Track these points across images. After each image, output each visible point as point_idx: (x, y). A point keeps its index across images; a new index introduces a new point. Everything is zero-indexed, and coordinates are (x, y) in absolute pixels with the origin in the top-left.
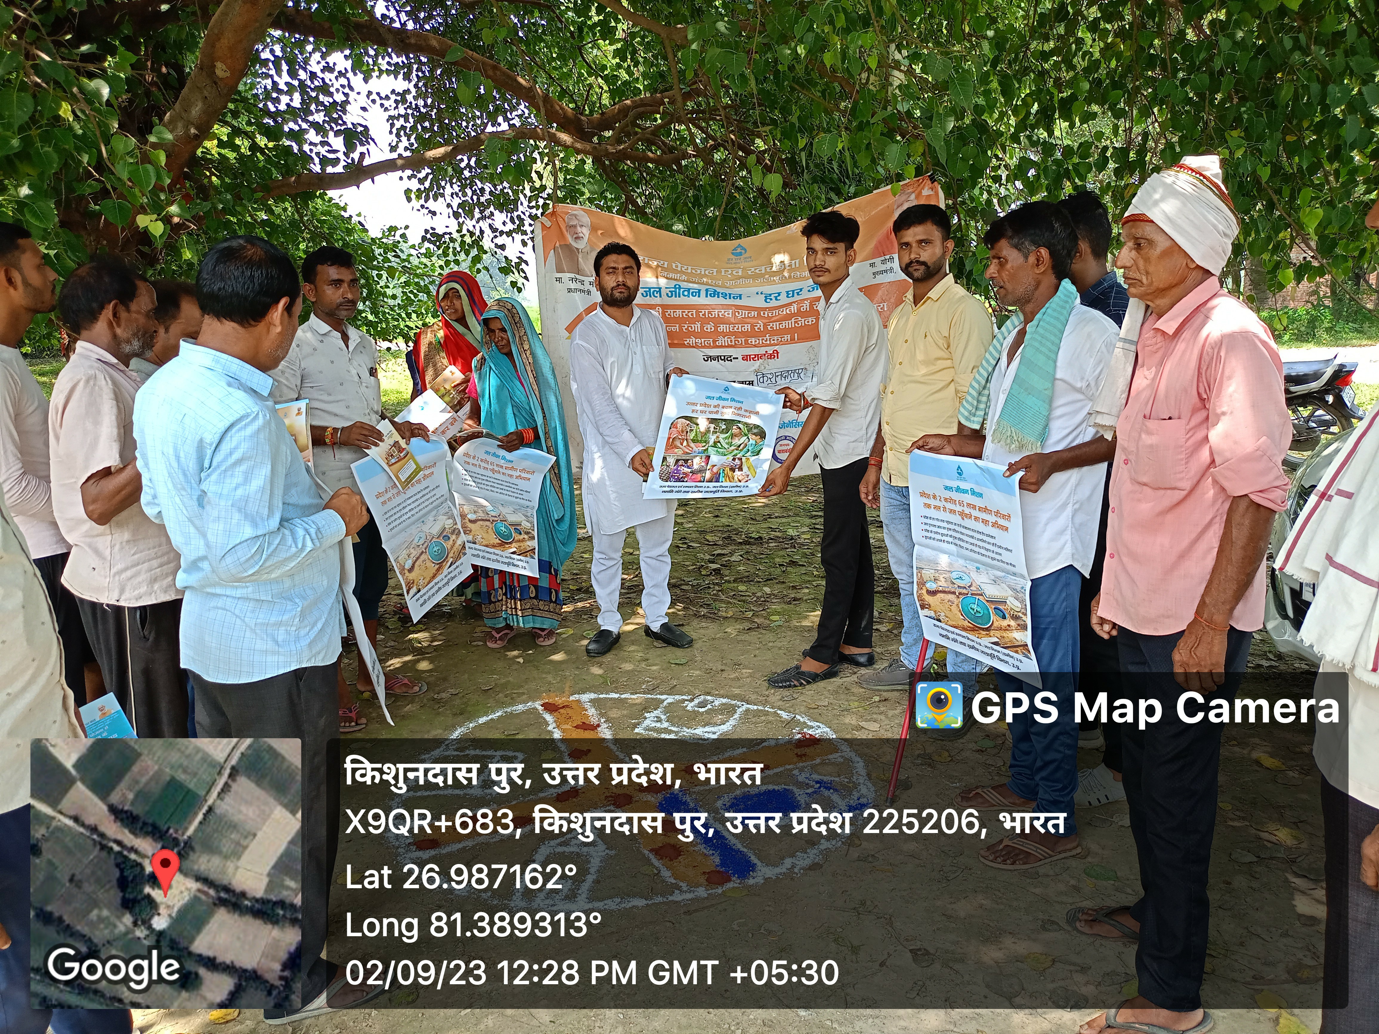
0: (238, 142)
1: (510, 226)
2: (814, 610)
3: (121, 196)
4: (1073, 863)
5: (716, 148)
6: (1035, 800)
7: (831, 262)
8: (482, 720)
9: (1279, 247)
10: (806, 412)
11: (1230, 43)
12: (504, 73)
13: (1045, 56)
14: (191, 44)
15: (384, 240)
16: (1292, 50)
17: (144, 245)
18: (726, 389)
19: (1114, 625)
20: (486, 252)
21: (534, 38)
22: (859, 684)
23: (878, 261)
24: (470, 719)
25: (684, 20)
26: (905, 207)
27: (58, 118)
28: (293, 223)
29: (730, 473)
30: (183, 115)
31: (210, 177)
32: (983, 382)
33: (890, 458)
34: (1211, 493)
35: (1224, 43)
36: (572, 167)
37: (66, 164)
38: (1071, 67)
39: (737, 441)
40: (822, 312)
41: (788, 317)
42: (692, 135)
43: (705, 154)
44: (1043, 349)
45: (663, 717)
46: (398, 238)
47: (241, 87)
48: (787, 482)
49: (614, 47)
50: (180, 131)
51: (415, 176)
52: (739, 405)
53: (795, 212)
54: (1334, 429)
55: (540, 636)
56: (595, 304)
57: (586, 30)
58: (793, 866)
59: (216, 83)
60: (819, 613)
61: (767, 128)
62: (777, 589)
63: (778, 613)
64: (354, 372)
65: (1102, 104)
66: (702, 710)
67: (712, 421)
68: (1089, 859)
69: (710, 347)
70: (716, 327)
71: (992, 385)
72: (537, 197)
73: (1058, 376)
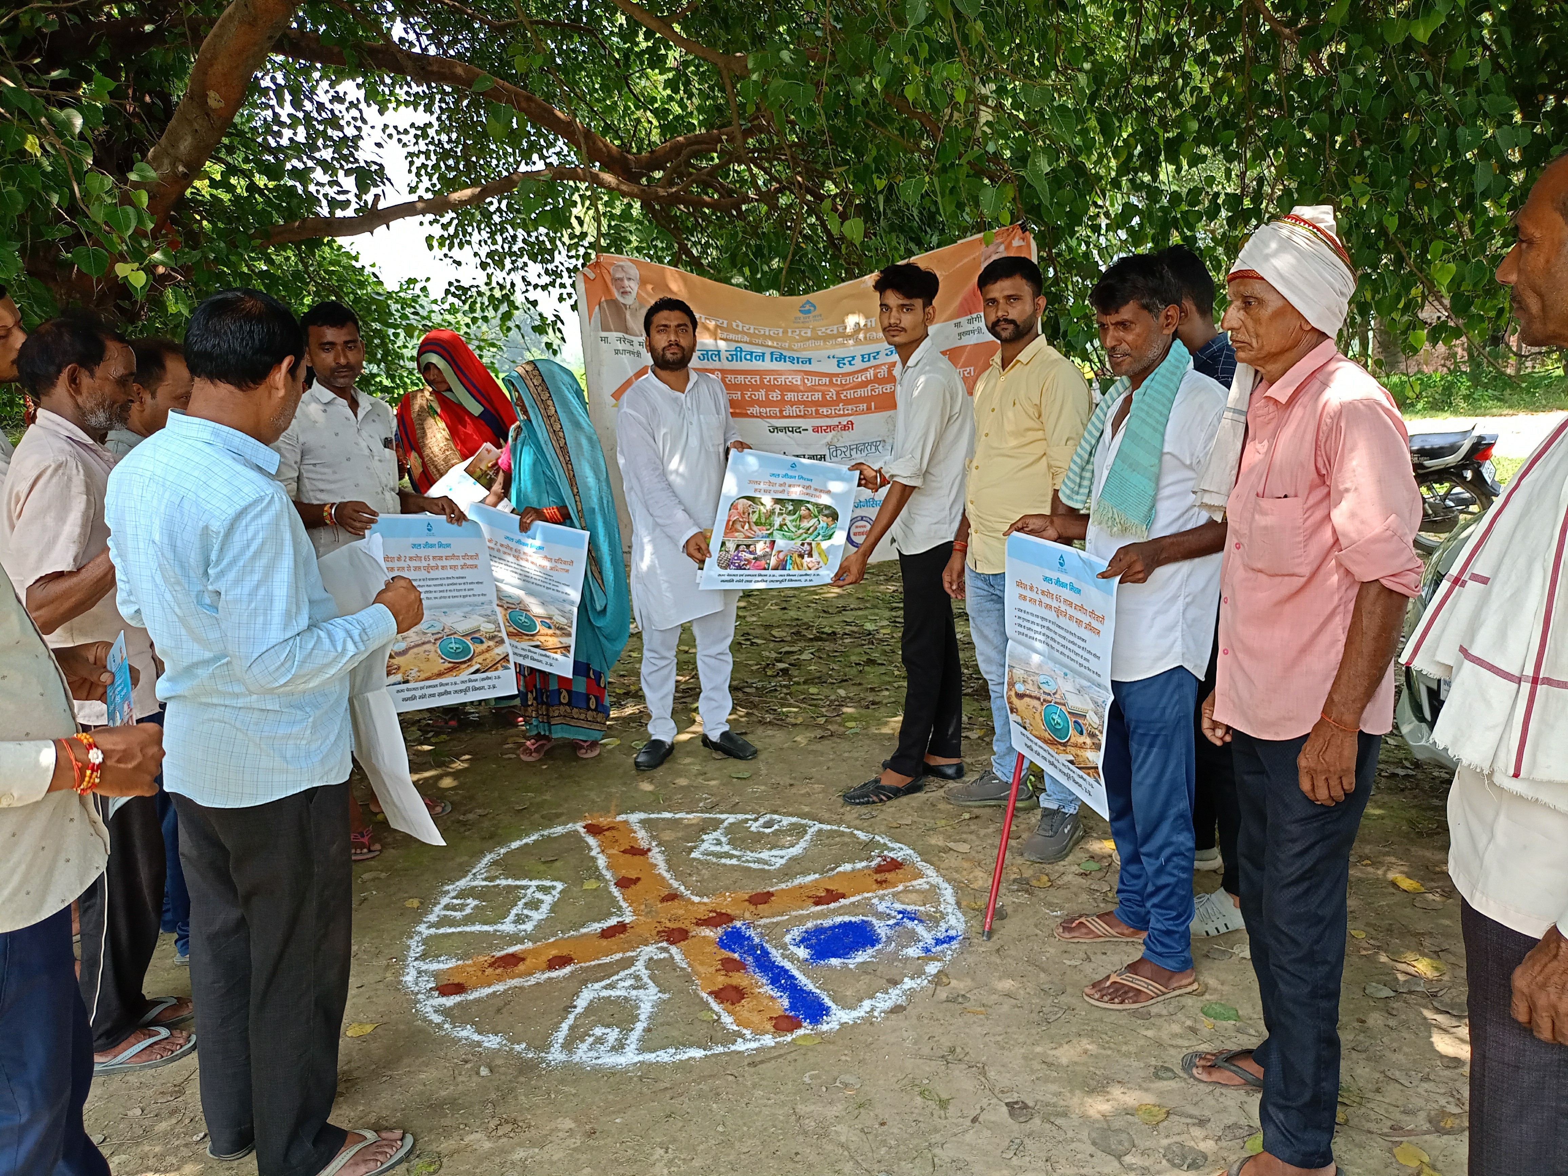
0: (233, 181)
1: (546, 279)
2: (896, 715)
3: (97, 243)
4: (1189, 1001)
5: (781, 190)
6: (1146, 929)
7: (907, 320)
8: (515, 845)
9: (1411, 307)
10: (884, 491)
11: (1350, 79)
12: (539, 105)
13: (1149, 92)
14: (180, 70)
15: (402, 294)
16: (1419, 89)
17: (123, 299)
18: (793, 466)
19: (1228, 728)
20: (517, 308)
21: (572, 68)
22: (946, 799)
23: (963, 320)
24: (501, 844)
25: (743, 48)
26: (995, 257)
27: (23, 153)
28: (297, 275)
29: (798, 560)
30: (170, 151)
31: (200, 222)
32: (1086, 456)
33: (975, 541)
34: (1335, 578)
35: (1345, 80)
36: (617, 211)
37: (32, 207)
38: (1178, 104)
39: (805, 524)
40: (898, 377)
41: (864, 384)
42: (754, 177)
43: (769, 198)
44: (1149, 420)
45: (723, 839)
46: (417, 291)
47: (237, 119)
48: (864, 569)
49: (665, 77)
50: (166, 169)
51: (437, 221)
52: (808, 483)
53: (870, 264)
54: (1474, 508)
55: (582, 747)
56: (646, 368)
57: (632, 57)
58: (872, 1010)
59: (208, 115)
60: (900, 718)
61: (840, 169)
62: (853, 691)
63: (855, 719)
64: (363, 444)
65: (1212, 144)
66: (768, 831)
67: (778, 501)
68: (1207, 996)
69: (776, 417)
70: (783, 396)
71: (1096, 459)
72: (576, 245)
73: (1166, 450)
